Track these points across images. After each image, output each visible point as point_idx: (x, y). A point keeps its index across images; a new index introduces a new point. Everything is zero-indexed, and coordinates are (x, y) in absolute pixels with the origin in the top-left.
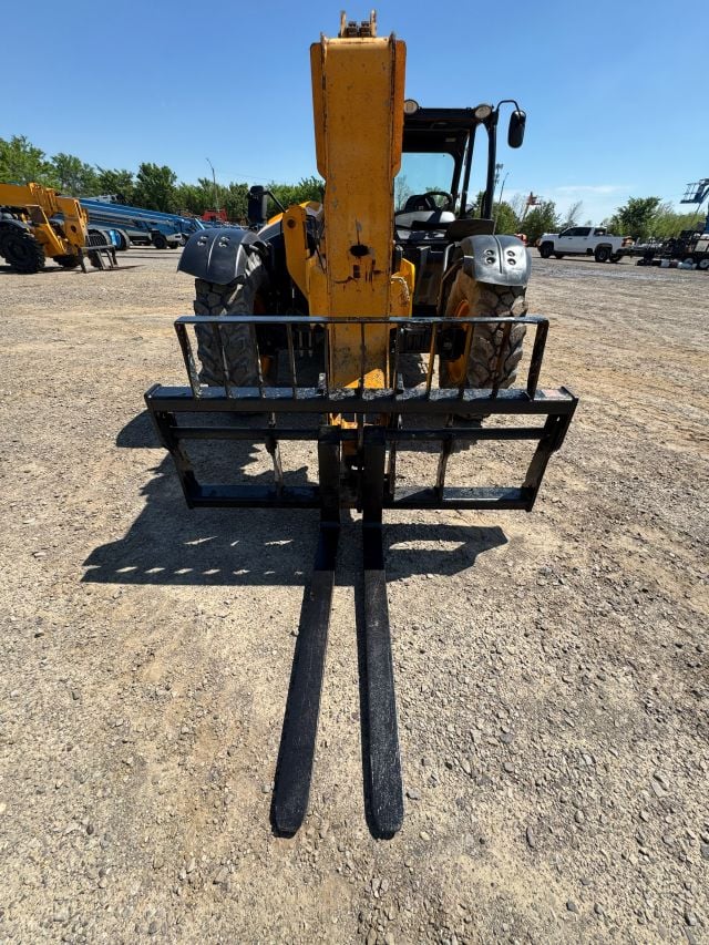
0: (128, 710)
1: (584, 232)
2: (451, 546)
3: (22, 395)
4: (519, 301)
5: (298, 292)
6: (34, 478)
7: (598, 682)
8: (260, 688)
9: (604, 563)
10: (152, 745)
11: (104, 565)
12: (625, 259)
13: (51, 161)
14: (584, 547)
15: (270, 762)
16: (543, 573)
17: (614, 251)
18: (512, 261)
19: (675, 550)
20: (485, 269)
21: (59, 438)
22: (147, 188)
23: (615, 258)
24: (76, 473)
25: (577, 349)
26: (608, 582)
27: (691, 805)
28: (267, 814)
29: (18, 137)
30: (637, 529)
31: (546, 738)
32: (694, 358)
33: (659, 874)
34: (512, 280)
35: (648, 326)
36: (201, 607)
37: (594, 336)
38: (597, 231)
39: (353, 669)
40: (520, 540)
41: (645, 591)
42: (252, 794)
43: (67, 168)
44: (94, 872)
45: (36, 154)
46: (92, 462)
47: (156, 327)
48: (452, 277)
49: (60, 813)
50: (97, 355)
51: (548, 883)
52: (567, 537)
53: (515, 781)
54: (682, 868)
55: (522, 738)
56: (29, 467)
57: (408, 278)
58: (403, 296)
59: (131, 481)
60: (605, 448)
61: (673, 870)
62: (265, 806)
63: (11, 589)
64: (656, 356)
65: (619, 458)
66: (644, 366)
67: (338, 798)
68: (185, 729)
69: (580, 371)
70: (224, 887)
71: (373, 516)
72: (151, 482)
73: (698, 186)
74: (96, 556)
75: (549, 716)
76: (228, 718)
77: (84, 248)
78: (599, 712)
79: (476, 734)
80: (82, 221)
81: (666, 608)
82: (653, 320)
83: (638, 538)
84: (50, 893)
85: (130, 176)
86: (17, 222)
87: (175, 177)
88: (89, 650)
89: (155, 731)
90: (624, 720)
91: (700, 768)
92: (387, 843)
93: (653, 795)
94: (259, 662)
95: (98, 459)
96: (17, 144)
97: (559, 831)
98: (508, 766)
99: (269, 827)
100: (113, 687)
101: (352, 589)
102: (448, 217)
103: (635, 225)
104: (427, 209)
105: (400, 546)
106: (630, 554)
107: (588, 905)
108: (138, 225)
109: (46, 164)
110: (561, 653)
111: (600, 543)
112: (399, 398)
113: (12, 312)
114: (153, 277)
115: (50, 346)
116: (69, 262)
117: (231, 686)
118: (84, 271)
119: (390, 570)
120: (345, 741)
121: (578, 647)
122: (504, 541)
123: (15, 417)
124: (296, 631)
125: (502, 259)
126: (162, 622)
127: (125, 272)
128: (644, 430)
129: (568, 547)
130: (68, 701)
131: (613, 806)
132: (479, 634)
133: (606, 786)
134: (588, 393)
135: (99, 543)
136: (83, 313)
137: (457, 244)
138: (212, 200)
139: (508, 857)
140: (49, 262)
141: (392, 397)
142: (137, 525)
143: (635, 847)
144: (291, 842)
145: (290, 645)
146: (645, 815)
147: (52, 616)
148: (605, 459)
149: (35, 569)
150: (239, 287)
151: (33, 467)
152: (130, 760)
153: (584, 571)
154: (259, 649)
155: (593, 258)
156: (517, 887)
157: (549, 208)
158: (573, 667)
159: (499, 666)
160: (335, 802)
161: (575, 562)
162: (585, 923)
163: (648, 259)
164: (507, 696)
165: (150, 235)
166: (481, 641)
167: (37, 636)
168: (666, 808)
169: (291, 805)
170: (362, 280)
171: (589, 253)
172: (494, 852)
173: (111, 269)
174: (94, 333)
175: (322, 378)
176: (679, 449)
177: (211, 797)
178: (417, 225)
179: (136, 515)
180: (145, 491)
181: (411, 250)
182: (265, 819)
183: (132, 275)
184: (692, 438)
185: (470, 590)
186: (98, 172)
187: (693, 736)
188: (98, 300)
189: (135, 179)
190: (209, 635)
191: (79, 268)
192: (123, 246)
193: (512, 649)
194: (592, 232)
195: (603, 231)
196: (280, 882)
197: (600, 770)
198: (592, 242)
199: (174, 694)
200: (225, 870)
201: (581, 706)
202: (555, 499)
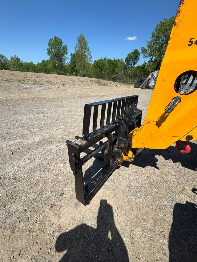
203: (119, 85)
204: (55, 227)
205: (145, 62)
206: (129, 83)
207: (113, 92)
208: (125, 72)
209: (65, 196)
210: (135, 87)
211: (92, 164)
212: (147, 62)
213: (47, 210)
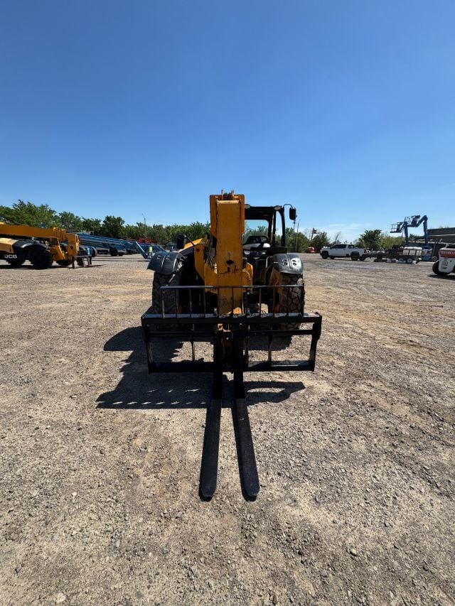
0: (128, 457)
1: (343, 246)
2: (278, 390)
3: (50, 328)
4: (300, 280)
5: (199, 276)
6: (64, 365)
7: (349, 443)
8: (189, 448)
9: (352, 395)
10: (141, 470)
11: (106, 401)
12: (367, 259)
13: (58, 215)
14: (343, 390)
15: (197, 474)
16: (322, 400)
17: (361, 255)
18: (295, 264)
19: (387, 390)
20: (283, 267)
21: (74, 347)
22: (108, 227)
23: (363, 258)
24: (86, 362)
25: (341, 303)
26: (355, 404)
27: (389, 486)
28: (197, 494)
29: (44, 204)
30: (369, 381)
31: (324, 464)
32: (402, 306)
33: (374, 510)
34: (295, 271)
35: (378, 291)
36: (157, 417)
37: (350, 297)
38: (350, 246)
39: (233, 439)
40: (312, 387)
41: (372, 406)
42: (189, 487)
43: (66, 218)
44: (121, 515)
45: (51, 212)
46: (93, 357)
47: (117, 295)
48: (270, 270)
49: (102, 495)
50: (88, 309)
51: (325, 515)
52: (335, 385)
53: (310, 479)
54: (385, 508)
55: (313, 464)
56: (61, 360)
57: (250, 271)
58: (248, 278)
59: (115, 365)
60: (354, 347)
61: (380, 509)
62: (196, 490)
63: (62, 411)
64: (382, 305)
65: (362, 352)
66: (375, 310)
67: (229, 487)
68: (156, 463)
69: (342, 313)
70: (181, 519)
71: (239, 377)
72: (125, 366)
73: (396, 226)
74: (102, 397)
75: (325, 455)
76: (175, 459)
77: (76, 257)
78: (349, 454)
79: (291, 462)
80: (77, 244)
81: (382, 414)
82: (381, 288)
83: (370, 385)
84: (103, 522)
85: (100, 221)
86: (43, 245)
87: (124, 222)
88: (105, 435)
89: (142, 465)
90: (360, 456)
91: (394, 473)
92: (252, 503)
93: (373, 483)
94: (189, 438)
95: (96, 356)
96: (43, 207)
97: (330, 497)
98: (306, 474)
99: (199, 498)
100: (119, 449)
101: (230, 409)
102: (267, 245)
103: (371, 242)
104: (257, 242)
105: (253, 391)
106: (366, 392)
107: (342, 522)
108: (104, 245)
109: (56, 216)
110: (331, 432)
111: (351, 388)
112: (248, 317)
113: (36, 289)
114: (112, 270)
115: (61, 305)
116: (64, 264)
117: (175, 447)
118: (73, 267)
119: (248, 400)
120: (231, 467)
121: (339, 429)
122: (304, 388)
123: (49, 338)
124: (205, 426)
125: (290, 263)
126: (139, 423)
127: (96, 269)
128: (374, 339)
129: (335, 390)
130: (98, 454)
131: (354, 487)
132: (292, 424)
133: (351, 480)
134: (346, 323)
135: (102, 392)
136: (76, 289)
137: (271, 257)
138: (143, 232)
139: (307, 506)
140: (55, 263)
141: (246, 316)
142: (120, 384)
143: (363, 501)
144: (210, 503)
145: (202, 431)
146: (368, 490)
147: (84, 422)
148: (354, 352)
149: (73, 403)
150: (174, 275)
151: (63, 360)
152: (132, 475)
153: (343, 399)
154: (186, 433)
155: (350, 259)
156: (311, 516)
157: (324, 235)
158: (337, 437)
159: (302, 437)
160: (227, 488)
161: (338, 396)
162: (340, 527)
163: (379, 258)
164: (306, 449)
165: (109, 250)
166: (293, 427)
167: (79, 430)
168: (377, 487)
169: (208, 487)
170: (231, 273)
171: (348, 256)
172: (301, 504)
173: (88, 266)
174: (83, 298)
175: (215, 310)
176: (392, 347)
177: (171, 488)
178: (253, 249)
179: (120, 380)
180: (121, 370)
181: (251, 259)
182: (196, 495)
183: (100, 270)
184: (398, 342)
185: (287, 408)
186: (82, 220)
187: (392, 462)
188: (84, 282)
189: (102, 223)
190: (162, 428)
191: (71, 266)
192: (94, 255)
193: (308, 430)
194: (347, 247)
195: (353, 246)
196: (206, 517)
197: (348, 474)
198: (349, 251)
199: (149, 450)
200: (181, 513)
201: (341, 452)
202: (329, 369)
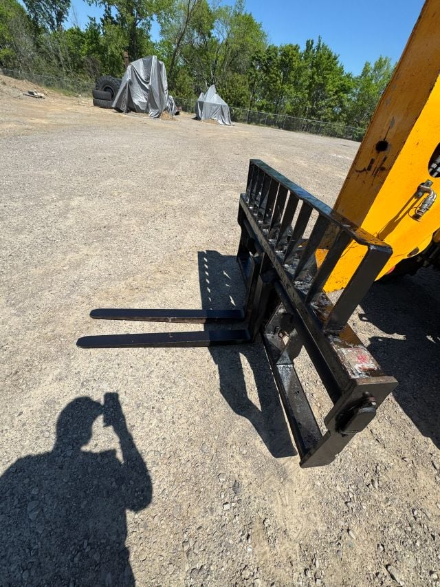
92: (75, 343)
101: (202, 330)
170: (370, 173)
203: (43, 95)
204: (299, 559)
205: (91, 19)
206: (68, 88)
207: (44, 122)
208: (37, 45)
209: (245, 482)
210: (95, 104)
211: (217, 366)
212: (98, 22)
213: (250, 553)
